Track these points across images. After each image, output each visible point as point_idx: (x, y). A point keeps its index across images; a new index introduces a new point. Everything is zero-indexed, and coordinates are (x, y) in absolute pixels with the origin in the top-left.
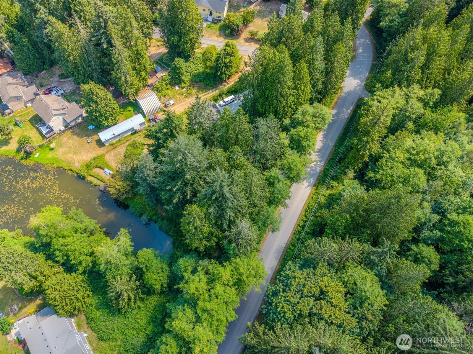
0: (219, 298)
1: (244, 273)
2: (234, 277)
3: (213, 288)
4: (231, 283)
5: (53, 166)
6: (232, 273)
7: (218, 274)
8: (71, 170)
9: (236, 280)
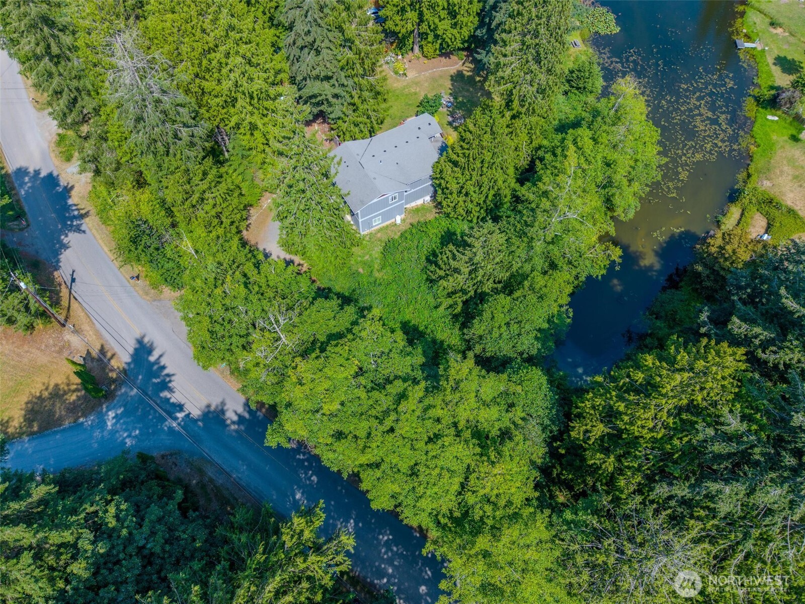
0: (430, 446)
1: (500, 545)
2: (488, 509)
3: (458, 435)
4: (471, 499)
5: (752, 147)
6: (502, 502)
7: (499, 453)
8: (749, 176)
9: (477, 514)
